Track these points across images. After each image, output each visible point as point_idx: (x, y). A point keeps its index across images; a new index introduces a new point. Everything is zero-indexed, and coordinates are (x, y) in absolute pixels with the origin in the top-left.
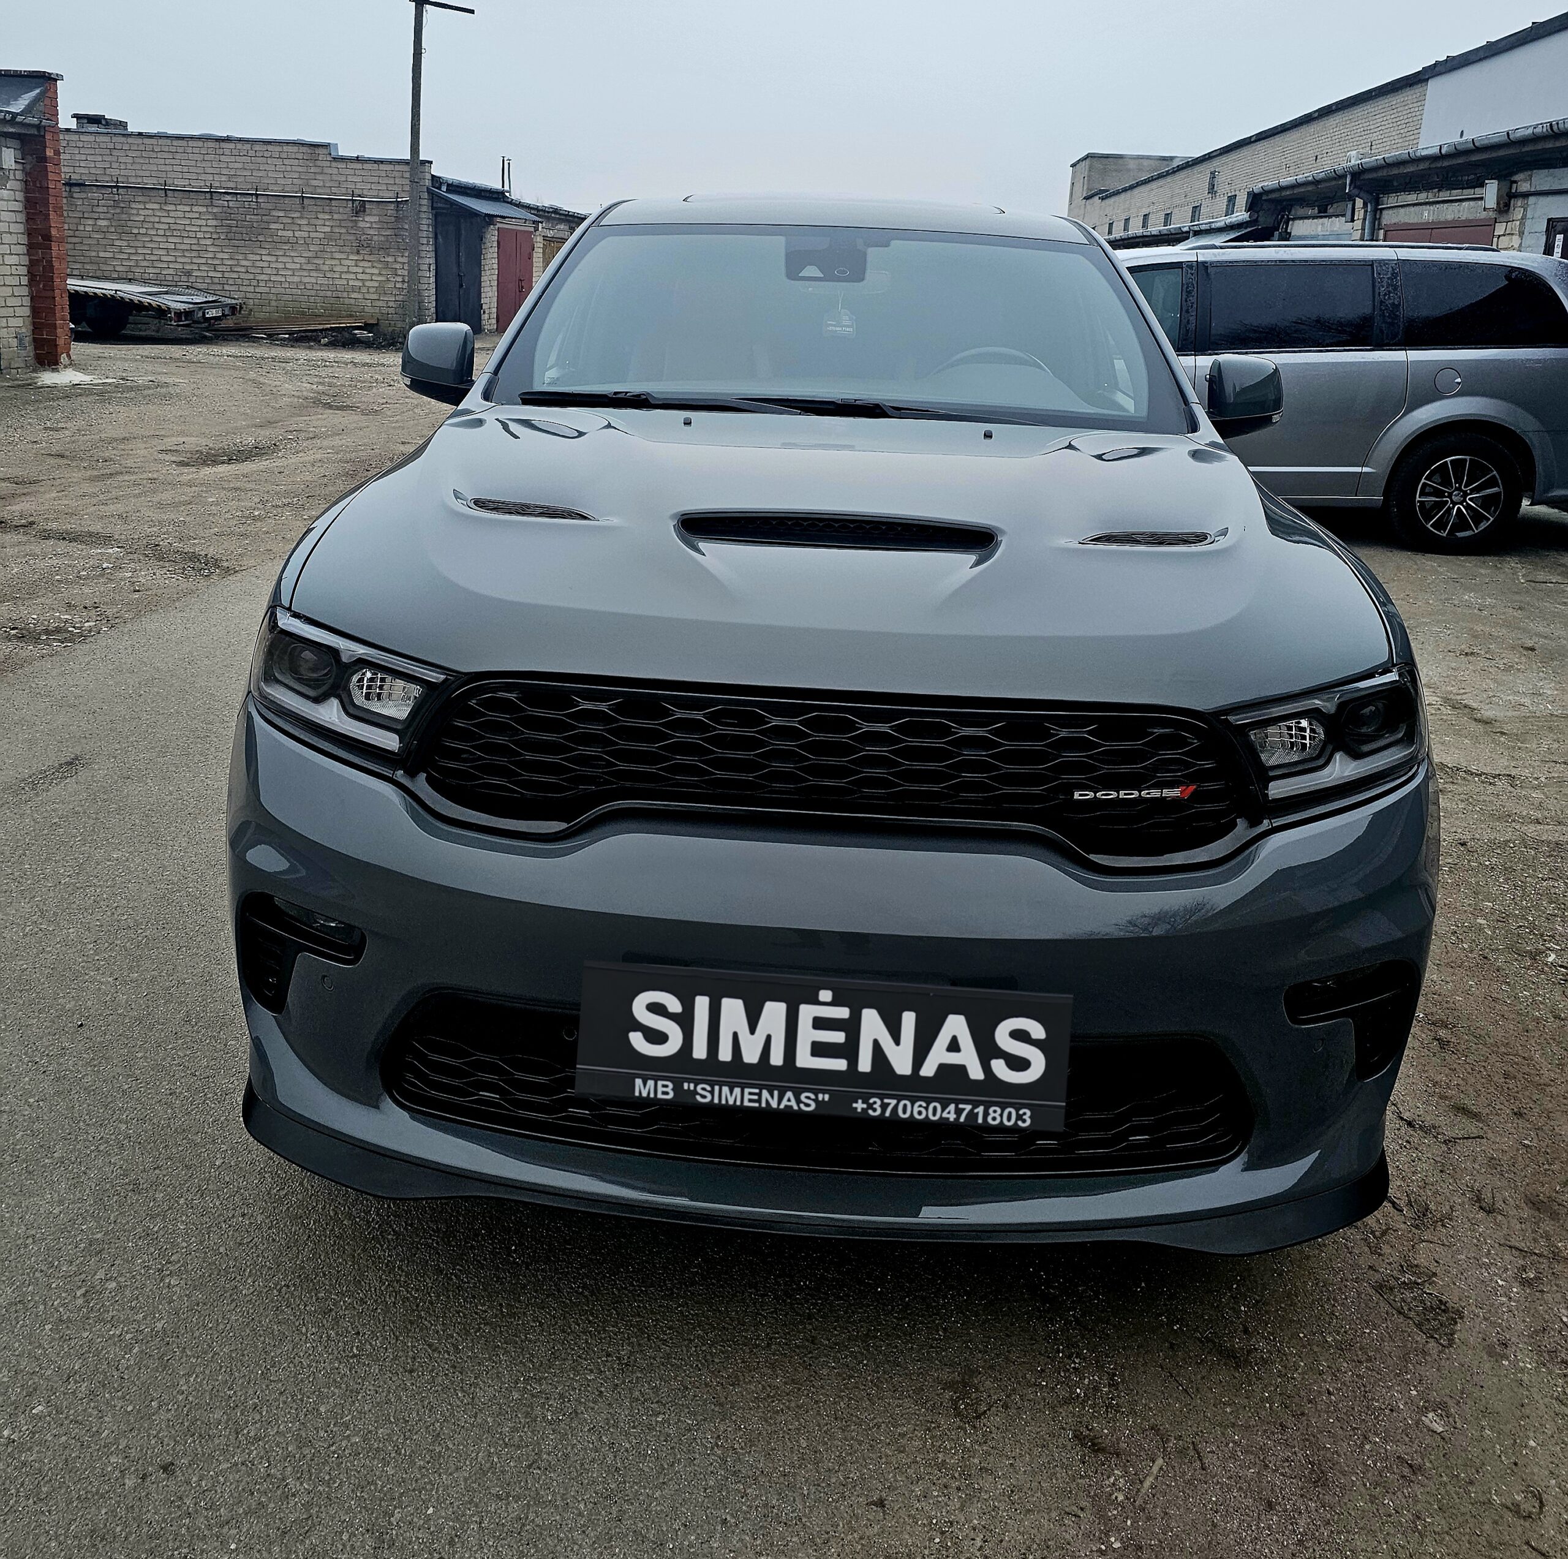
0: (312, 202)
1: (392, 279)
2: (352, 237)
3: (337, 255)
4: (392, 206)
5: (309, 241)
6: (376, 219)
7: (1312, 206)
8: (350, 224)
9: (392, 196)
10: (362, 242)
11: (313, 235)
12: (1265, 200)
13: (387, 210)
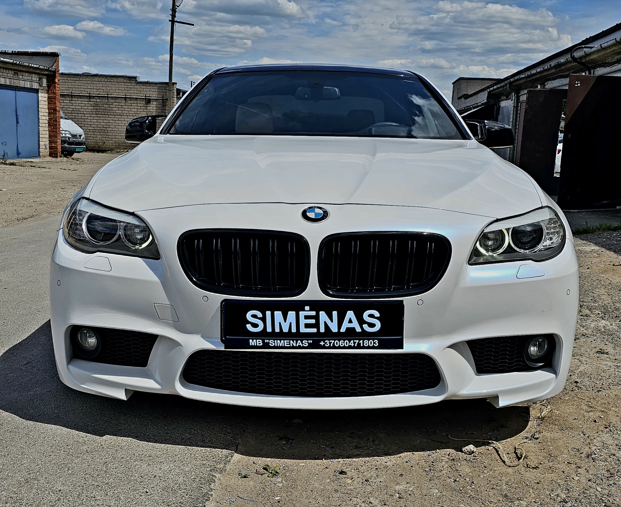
0: (130, 99)
2: (145, 113)
4: (161, 101)
6: (155, 106)
8: (144, 108)
9: (161, 97)
13: (159, 102)
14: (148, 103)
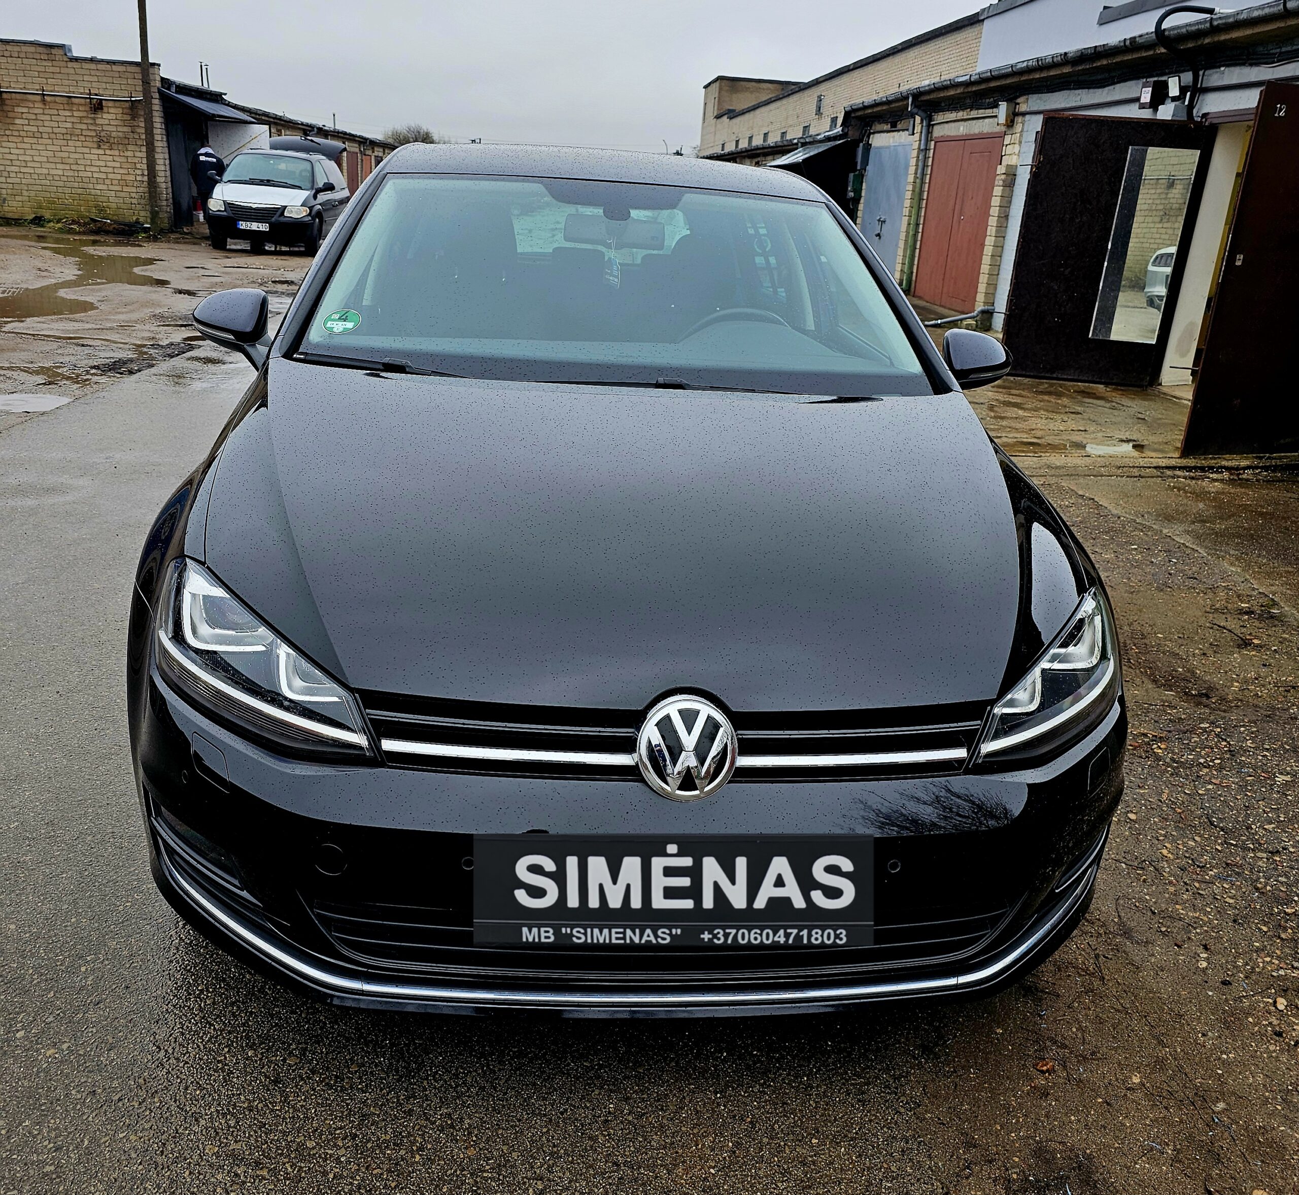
0: (52, 99)
1: (132, 172)
2: (93, 133)
3: (80, 150)
4: (128, 105)
5: (53, 136)
6: (113, 116)
7: (887, 123)
8: (90, 121)
9: (127, 95)
10: (102, 138)
11: (56, 130)
12: (854, 117)
13: (123, 108)
14: (98, 108)
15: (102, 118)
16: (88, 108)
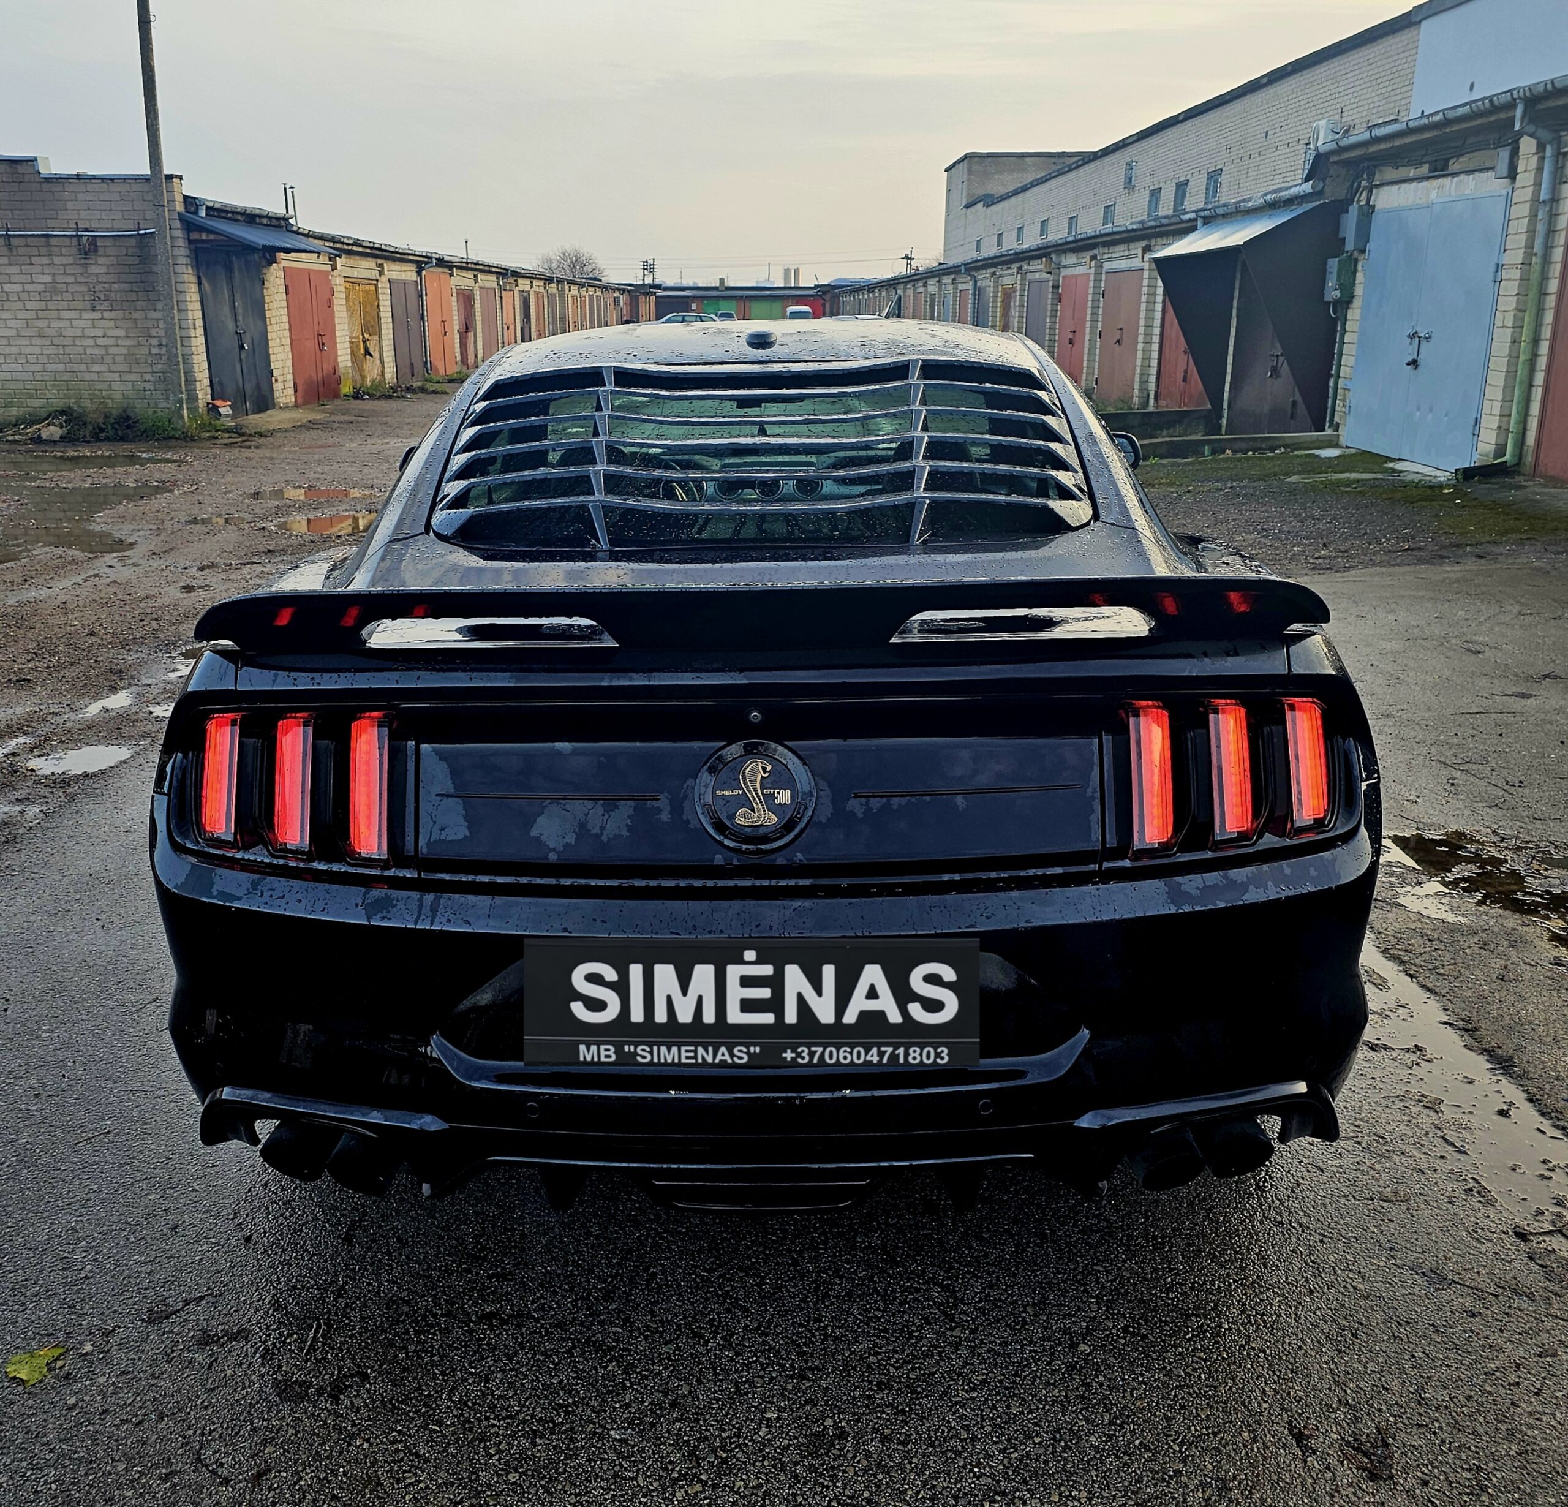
0: (22, 242)
1: (144, 342)
2: (84, 289)
3: (65, 314)
4: (133, 241)
5: (24, 296)
6: (113, 261)
8: (79, 270)
9: (132, 227)
10: (97, 294)
11: (28, 287)
13: (127, 247)
14: (90, 251)
15: (96, 263)
16: (74, 250)
